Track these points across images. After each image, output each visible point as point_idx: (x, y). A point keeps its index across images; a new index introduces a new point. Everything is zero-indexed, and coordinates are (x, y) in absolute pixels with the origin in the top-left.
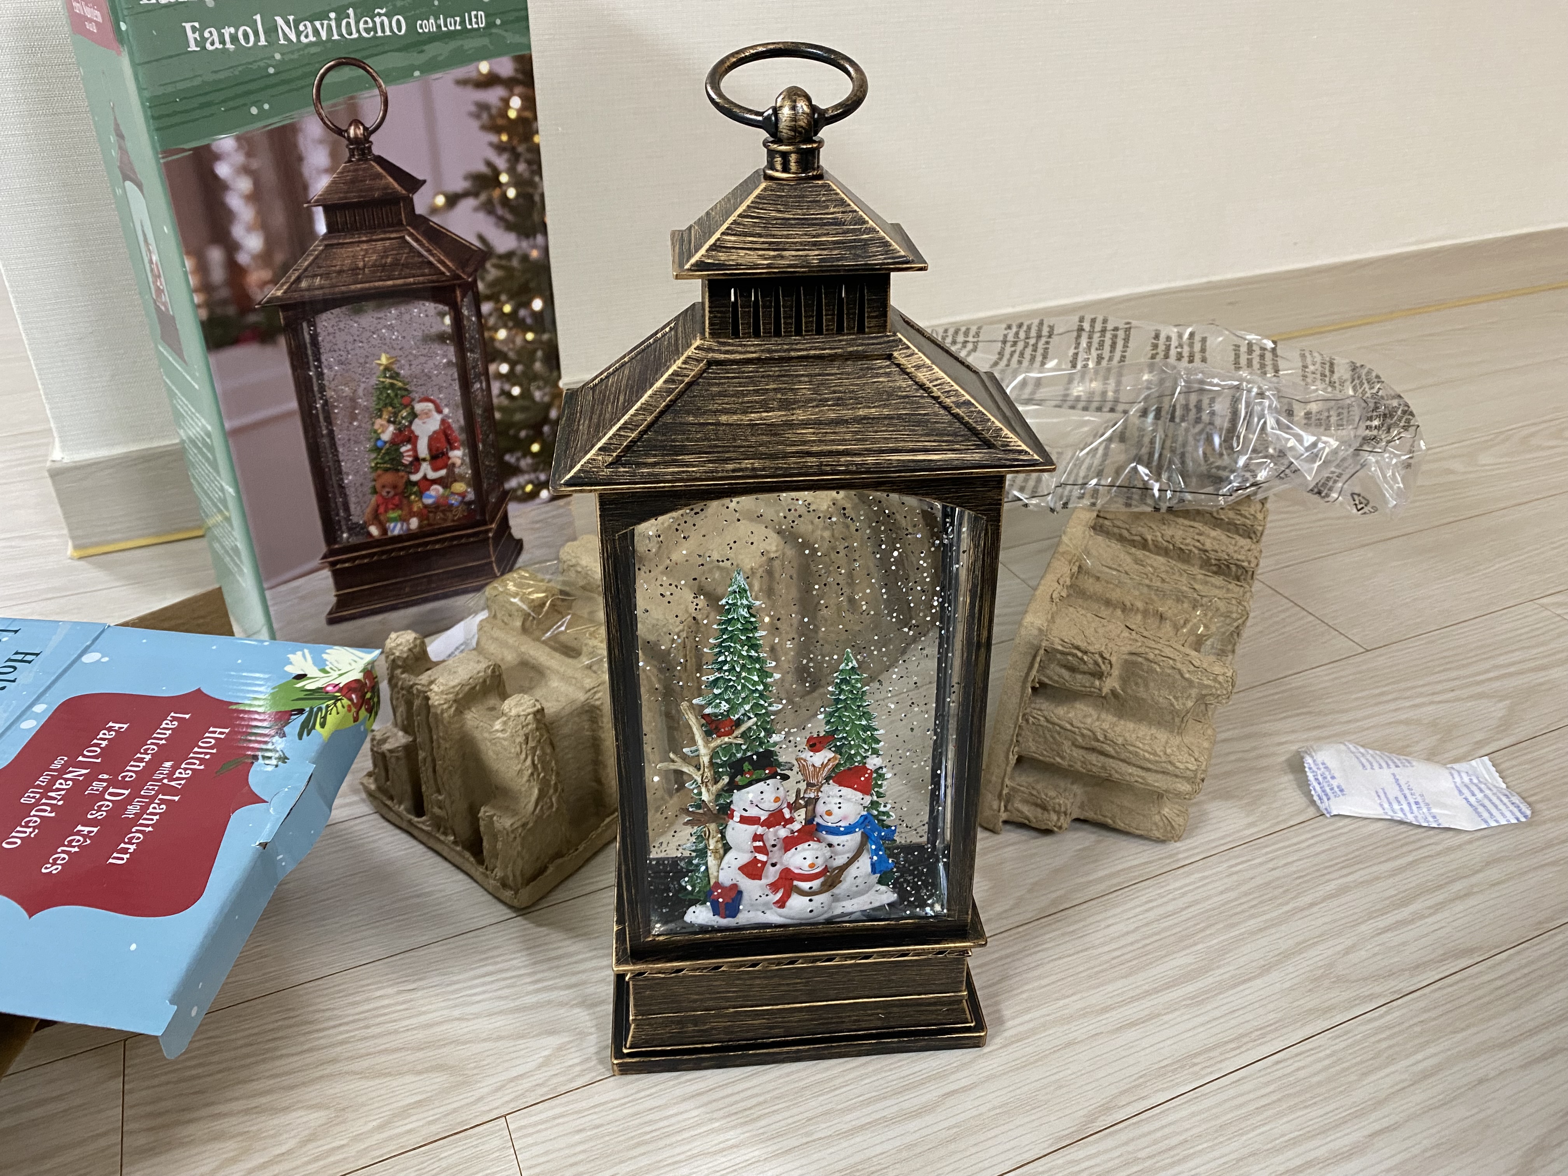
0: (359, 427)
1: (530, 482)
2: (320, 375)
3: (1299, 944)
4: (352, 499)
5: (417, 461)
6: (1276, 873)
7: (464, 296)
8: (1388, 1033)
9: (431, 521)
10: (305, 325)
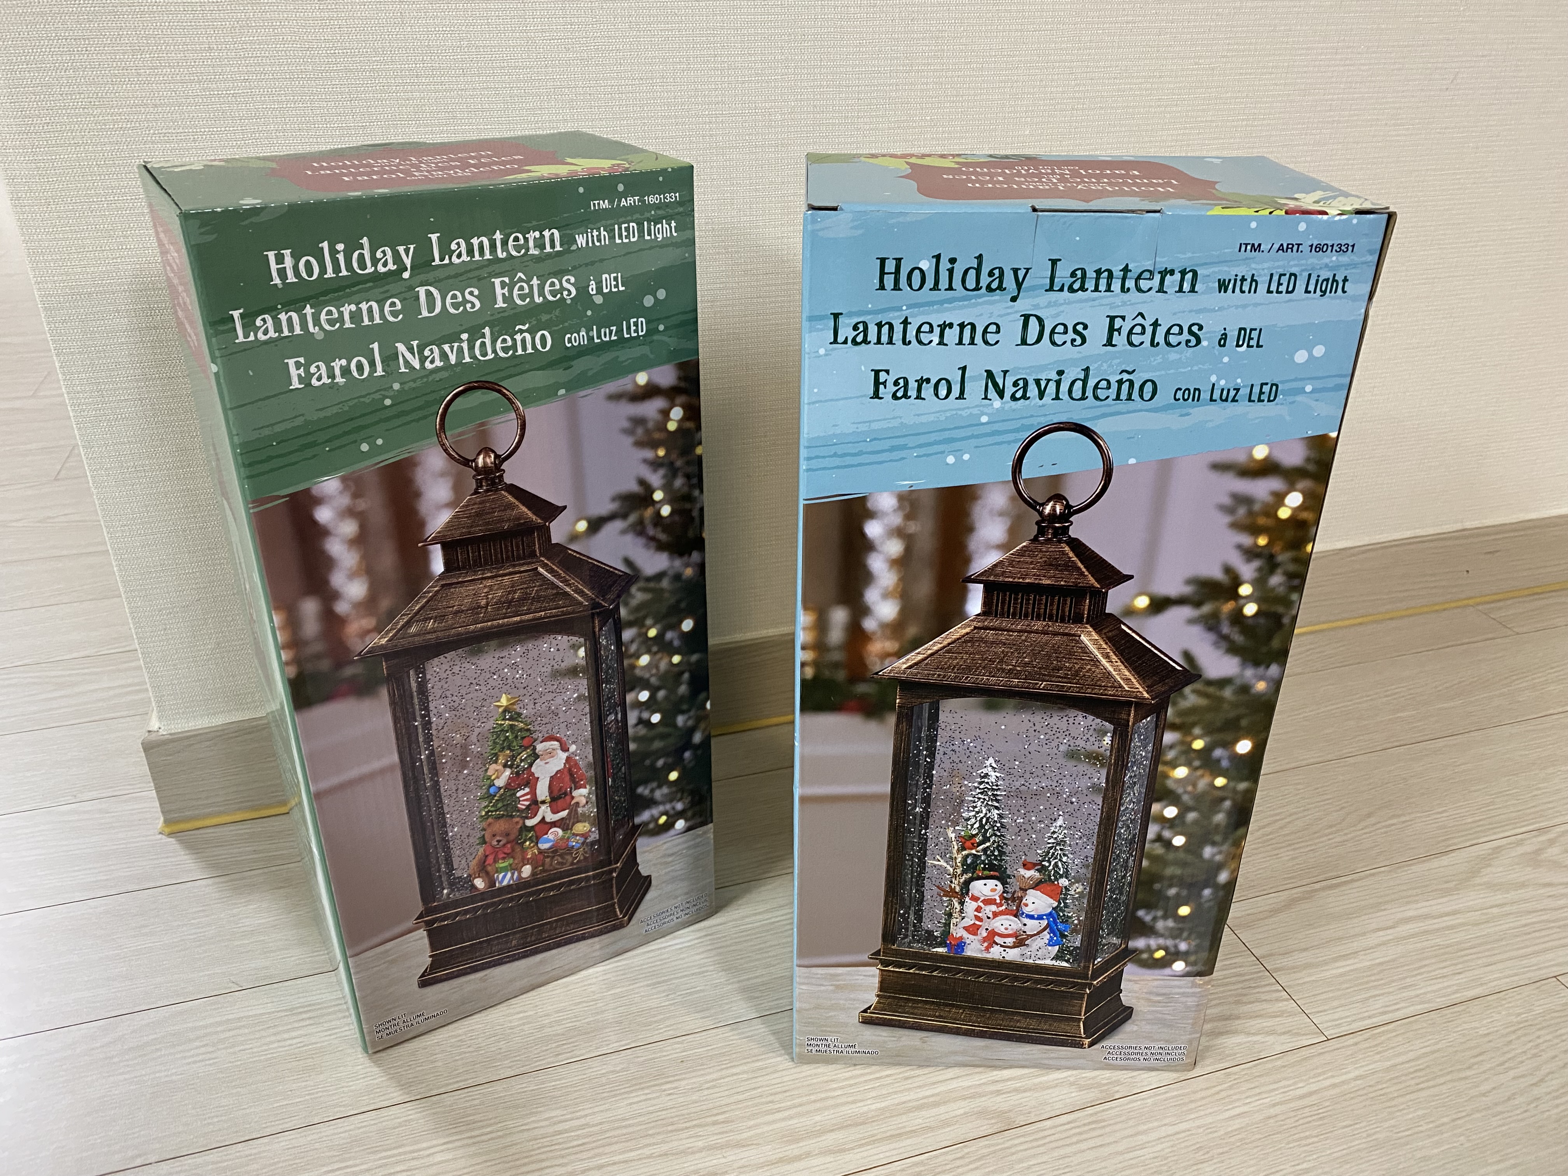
0: (468, 775)
1: (665, 813)
2: (427, 725)
4: (456, 852)
5: (535, 804)
7: (602, 625)
9: (547, 867)
10: (412, 672)
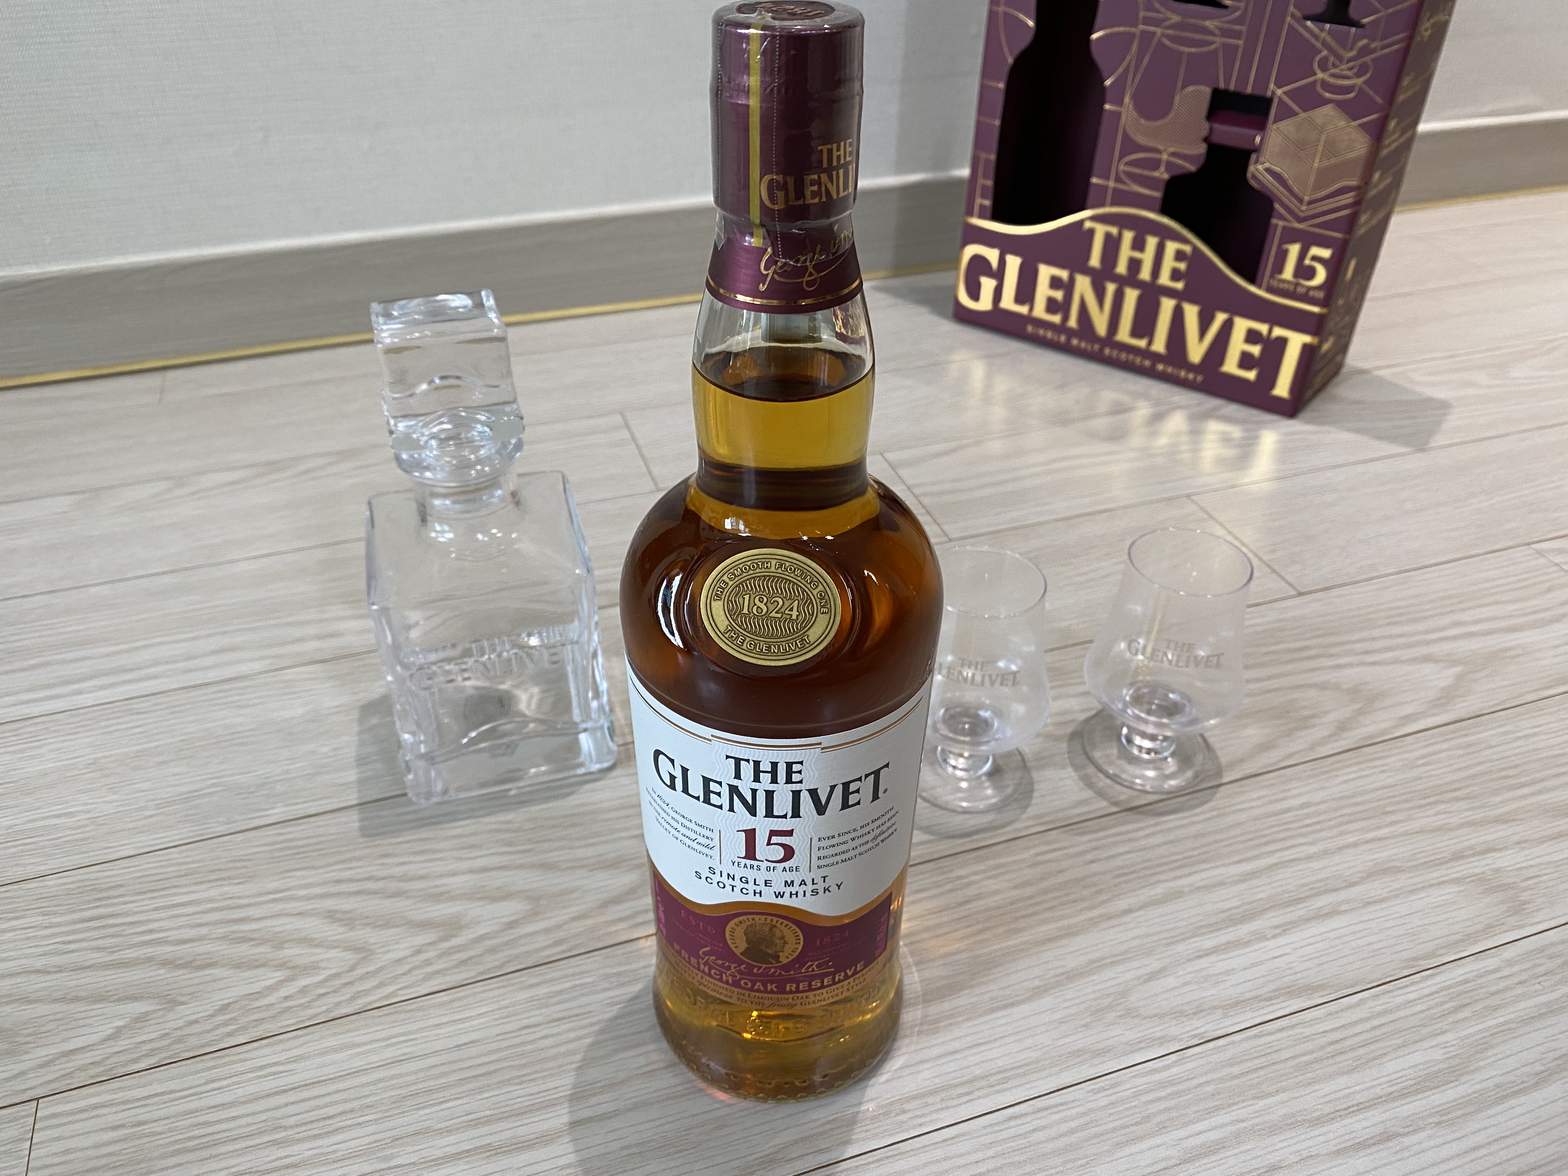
3: (1091, 962)
6: (1095, 868)
8: (1169, 1090)
